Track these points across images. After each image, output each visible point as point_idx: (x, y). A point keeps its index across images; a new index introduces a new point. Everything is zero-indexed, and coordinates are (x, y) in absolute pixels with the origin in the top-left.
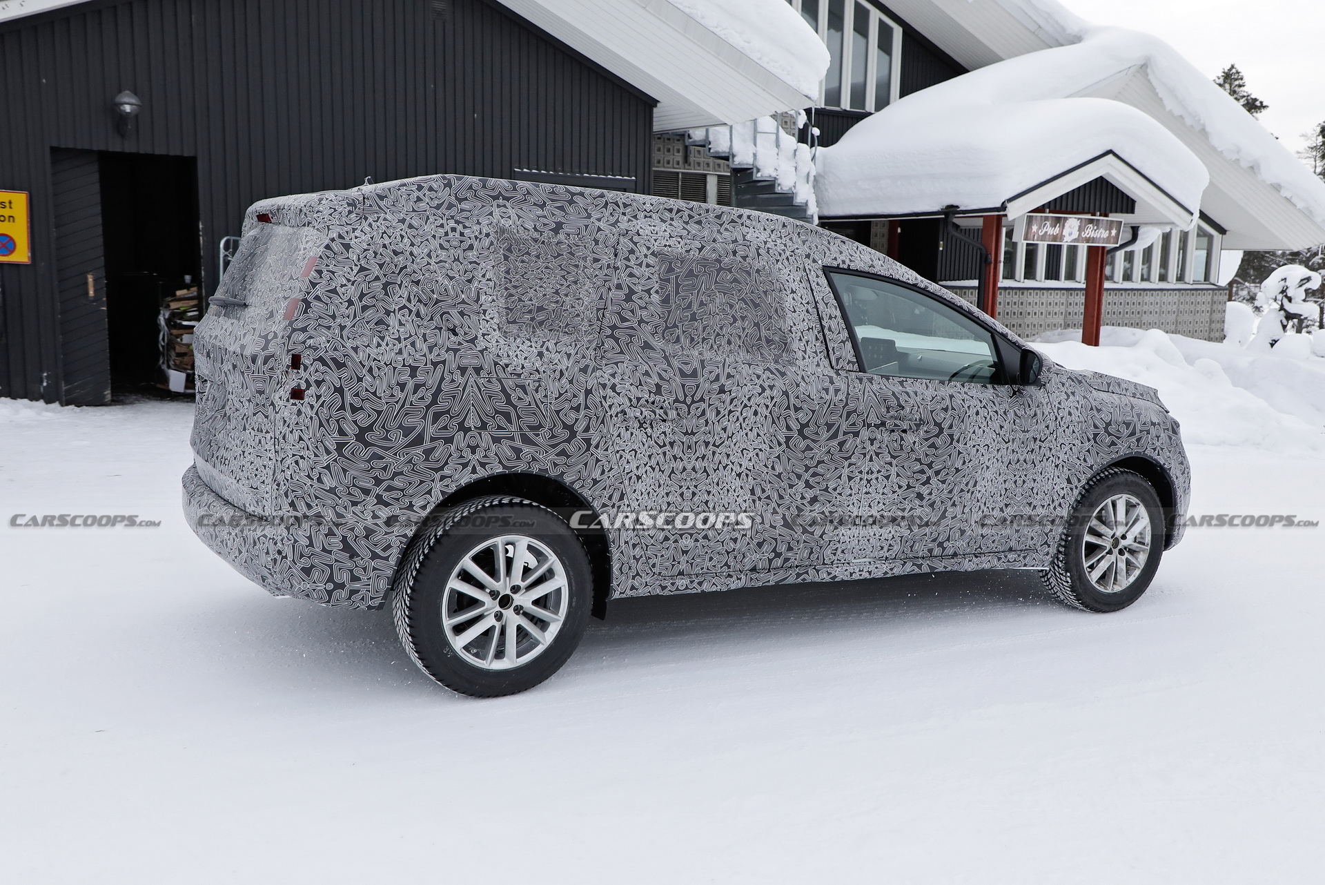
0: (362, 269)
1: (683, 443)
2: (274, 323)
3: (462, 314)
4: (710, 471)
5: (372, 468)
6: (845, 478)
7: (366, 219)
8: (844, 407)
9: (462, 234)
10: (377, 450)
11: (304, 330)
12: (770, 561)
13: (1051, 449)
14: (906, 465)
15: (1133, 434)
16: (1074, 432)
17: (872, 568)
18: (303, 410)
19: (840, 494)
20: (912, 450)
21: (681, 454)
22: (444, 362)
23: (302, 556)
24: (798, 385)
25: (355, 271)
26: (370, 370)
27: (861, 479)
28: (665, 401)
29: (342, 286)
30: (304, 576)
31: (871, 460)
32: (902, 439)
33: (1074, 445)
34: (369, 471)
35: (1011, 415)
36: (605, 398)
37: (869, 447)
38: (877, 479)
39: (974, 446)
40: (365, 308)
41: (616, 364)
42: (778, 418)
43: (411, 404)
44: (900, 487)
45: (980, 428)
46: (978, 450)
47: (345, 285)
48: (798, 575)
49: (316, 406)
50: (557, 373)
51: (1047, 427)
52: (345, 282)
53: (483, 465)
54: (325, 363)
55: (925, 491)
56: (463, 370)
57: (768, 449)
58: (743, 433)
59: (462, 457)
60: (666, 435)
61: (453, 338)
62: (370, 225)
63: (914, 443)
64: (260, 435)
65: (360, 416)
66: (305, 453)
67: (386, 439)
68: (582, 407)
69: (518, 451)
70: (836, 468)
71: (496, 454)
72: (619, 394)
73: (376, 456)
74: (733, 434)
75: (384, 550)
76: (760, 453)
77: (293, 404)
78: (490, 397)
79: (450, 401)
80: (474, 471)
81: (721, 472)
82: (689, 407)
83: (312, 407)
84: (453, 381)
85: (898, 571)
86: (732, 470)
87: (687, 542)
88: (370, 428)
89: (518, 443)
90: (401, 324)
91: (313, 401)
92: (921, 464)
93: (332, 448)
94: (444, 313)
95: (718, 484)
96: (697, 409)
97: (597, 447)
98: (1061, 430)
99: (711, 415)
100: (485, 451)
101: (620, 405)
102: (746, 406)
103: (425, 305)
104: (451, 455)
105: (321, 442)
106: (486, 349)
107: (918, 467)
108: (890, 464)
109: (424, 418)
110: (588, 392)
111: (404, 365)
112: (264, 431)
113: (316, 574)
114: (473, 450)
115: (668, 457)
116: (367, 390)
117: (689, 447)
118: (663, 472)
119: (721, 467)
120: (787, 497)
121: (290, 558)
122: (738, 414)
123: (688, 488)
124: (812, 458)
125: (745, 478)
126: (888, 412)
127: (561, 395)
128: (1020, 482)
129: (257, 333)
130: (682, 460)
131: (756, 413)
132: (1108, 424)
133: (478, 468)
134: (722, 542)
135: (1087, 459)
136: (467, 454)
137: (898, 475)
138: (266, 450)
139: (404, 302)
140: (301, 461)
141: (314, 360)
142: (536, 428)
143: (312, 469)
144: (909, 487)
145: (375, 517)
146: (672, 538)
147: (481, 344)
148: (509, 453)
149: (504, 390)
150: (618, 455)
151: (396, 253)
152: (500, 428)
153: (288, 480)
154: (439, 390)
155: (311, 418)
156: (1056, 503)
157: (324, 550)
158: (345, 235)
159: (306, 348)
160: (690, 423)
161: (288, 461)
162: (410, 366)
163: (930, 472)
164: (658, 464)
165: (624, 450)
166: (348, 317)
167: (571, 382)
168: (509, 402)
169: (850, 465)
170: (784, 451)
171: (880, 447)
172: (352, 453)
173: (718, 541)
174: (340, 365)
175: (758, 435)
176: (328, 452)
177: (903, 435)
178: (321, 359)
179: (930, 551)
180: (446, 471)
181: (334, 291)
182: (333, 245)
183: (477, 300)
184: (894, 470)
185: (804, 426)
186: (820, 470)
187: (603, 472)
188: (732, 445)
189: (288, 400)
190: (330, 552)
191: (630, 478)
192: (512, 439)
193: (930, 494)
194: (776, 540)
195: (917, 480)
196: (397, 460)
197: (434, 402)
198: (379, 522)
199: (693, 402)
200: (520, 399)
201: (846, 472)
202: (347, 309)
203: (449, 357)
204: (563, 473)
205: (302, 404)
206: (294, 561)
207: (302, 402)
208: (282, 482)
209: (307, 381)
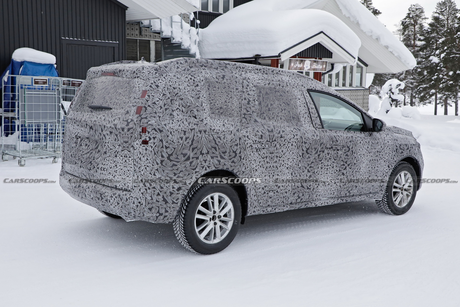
0: (164, 95)
1: (270, 157)
2: (130, 115)
3: (198, 111)
4: (278, 167)
5: (173, 169)
6: (320, 168)
7: (162, 75)
8: (319, 142)
9: (194, 80)
10: (174, 163)
11: (146, 118)
12: (297, 200)
13: (383, 155)
14: (339, 162)
15: (408, 149)
16: (390, 149)
17: (328, 201)
18: (148, 148)
19: (318, 174)
20: (341, 157)
21: (269, 161)
22: (194, 129)
23: (149, 203)
24: (305, 134)
25: (162, 95)
26: (171, 133)
27: (325, 168)
28: (264, 141)
29: (157, 101)
30: (149, 211)
31: (328, 161)
32: (337, 153)
33: (390, 153)
34: (172, 170)
35: (371, 143)
36: (245, 141)
37: (327, 156)
38: (330, 168)
39: (360, 155)
40: (166, 109)
41: (247, 128)
42: (299, 146)
43: (185, 145)
44: (337, 171)
45: (361, 148)
46: (361, 156)
47: (158, 101)
48: (305, 205)
49: (153, 147)
50: (230, 132)
51: (381, 147)
52: (158, 100)
53: (209, 167)
54: (156, 131)
55: (345, 172)
56: (200, 132)
57: (296, 158)
58: (288, 152)
59: (202, 164)
60: (264, 154)
61: (195, 120)
62: (164, 78)
63: (341, 154)
64: (126, 159)
65: (168, 150)
66: (149, 165)
67: (177, 158)
68: (239, 144)
69: (219, 161)
70: (317, 165)
71: (213, 163)
72: (249, 139)
73: (174, 165)
74: (285, 153)
75: (176, 200)
76: (294, 160)
77: (143, 146)
78: (210, 142)
79: (197, 143)
80: (206, 170)
81: (282, 167)
82: (271, 143)
83: (152, 147)
84: (198, 136)
85: (336, 202)
86: (285, 166)
87: (271, 194)
88: (172, 155)
89: (219, 158)
90: (178, 115)
91: (152, 145)
92: (343, 162)
93: (159, 162)
94: (192, 110)
95: (281, 172)
96: (274, 144)
97: (243, 159)
98: (386, 148)
99: (278, 146)
100: (209, 162)
101: (250, 143)
102: (289, 142)
103: (185, 107)
104: (198, 164)
105: (155, 160)
106: (207, 124)
107: (342, 163)
108: (334, 162)
109: (189, 150)
110: (240, 139)
111: (182, 131)
112: (128, 157)
113: (153, 210)
114: (205, 161)
115: (265, 162)
116: (170, 140)
117: (272, 158)
118: (264, 168)
119: (282, 166)
120: (302, 176)
121: (144, 204)
122: (286, 145)
123: (271, 174)
124: (310, 161)
125: (289, 169)
126: (333, 143)
127: (232, 140)
128: (373, 168)
129: (121, 119)
130: (270, 163)
131: (292, 145)
132: (400, 145)
133: (207, 168)
134: (282, 193)
135: (394, 158)
136: (203, 163)
137: (336, 166)
138: (129, 164)
139: (178, 107)
140: (147, 168)
141: (152, 129)
142: (224, 153)
143: (151, 170)
144: (340, 171)
145: (173, 188)
146: (266, 192)
147: (205, 122)
148: (217, 162)
149: (214, 139)
150: (250, 162)
151: (174, 88)
152: (213, 153)
153: (142, 175)
154: (193, 140)
155: (151, 151)
156: (385, 175)
157: (157, 201)
158: (156, 82)
159: (148, 125)
160: (272, 149)
161: (142, 168)
162: (183, 131)
163: (346, 165)
164: (262, 165)
165: (252, 160)
166: (161, 113)
167: (234, 135)
168: (216, 143)
169: (322, 163)
170: (301, 159)
171: (331, 156)
172: (166, 164)
173: (281, 193)
174: (161, 131)
175: (293, 153)
176: (157, 164)
177: (338, 151)
178: (154, 129)
179: (346, 194)
180: (197, 170)
181: (154, 103)
182: (152, 86)
183: (202, 105)
184: (335, 164)
185: (308, 149)
186: (312, 165)
187: (245, 169)
188: (285, 157)
189: (141, 145)
190: (158, 202)
191: (254, 170)
192: (217, 157)
193: (346, 173)
194: (299, 192)
195: (342, 168)
196: (181, 166)
197: (192, 144)
198: (174, 190)
199: (272, 141)
200: (219, 142)
201: (320, 166)
202: (160, 110)
203: (195, 127)
204: (233, 169)
205: (147, 146)
206: (145, 205)
207: (147, 145)
208: (139, 176)
209: (149, 137)
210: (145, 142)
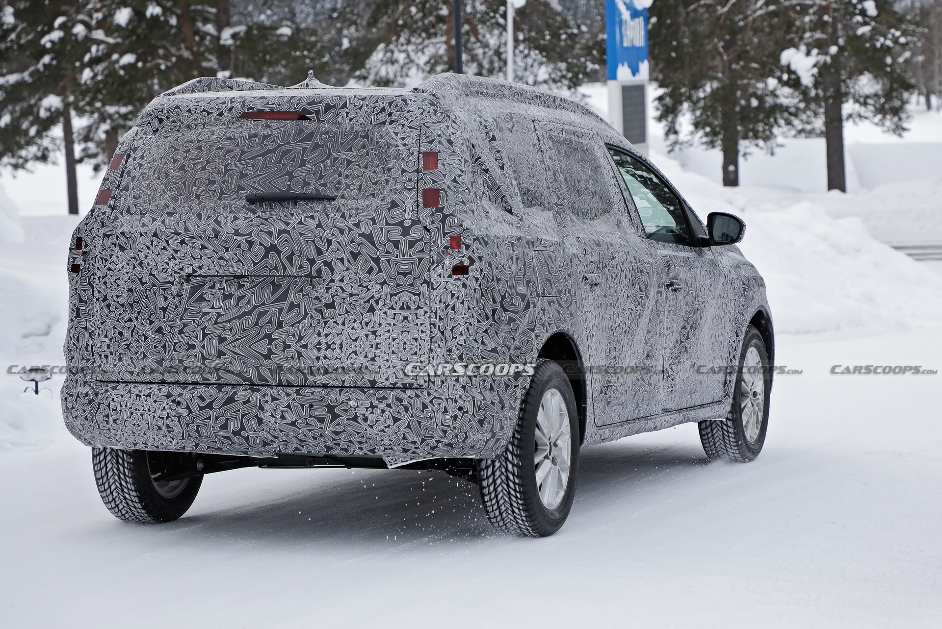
4: (614, 330)
6: (658, 334)
13: (727, 305)
15: (759, 289)
19: (656, 350)
20: (681, 308)
21: (604, 315)
25: (463, 163)
33: (735, 300)
37: (666, 306)
38: (669, 334)
39: (703, 303)
44: (677, 342)
46: (705, 306)
47: (461, 175)
51: (723, 284)
52: (459, 172)
55: (688, 345)
58: (622, 295)
61: (512, 217)
63: (681, 301)
77: (456, 280)
81: (618, 330)
87: (610, 394)
90: (489, 207)
95: (618, 341)
98: (729, 287)
99: (610, 279)
103: (491, 190)
119: (617, 326)
130: (605, 320)
132: (749, 280)
135: (744, 313)
137: (676, 331)
139: (483, 188)
144: (681, 341)
146: (604, 391)
170: (641, 310)
171: (670, 306)
173: (621, 393)
181: (455, 181)
188: (619, 306)
189: (449, 276)
194: (640, 391)
195: (684, 335)
201: (658, 328)
205: (467, 279)
206: (473, 414)
207: (466, 276)
208: (454, 348)
209: (470, 258)
210: (460, 270)
